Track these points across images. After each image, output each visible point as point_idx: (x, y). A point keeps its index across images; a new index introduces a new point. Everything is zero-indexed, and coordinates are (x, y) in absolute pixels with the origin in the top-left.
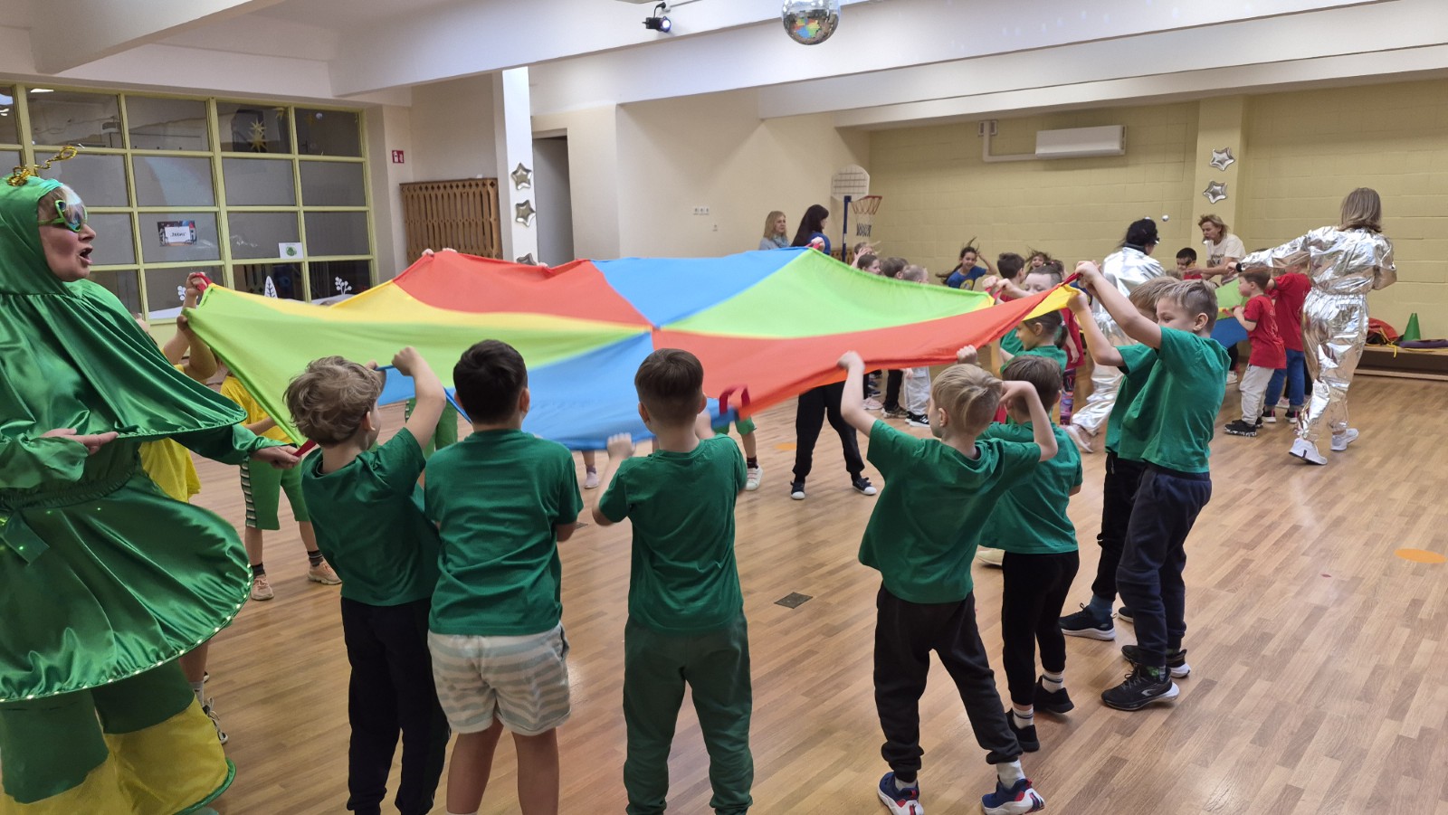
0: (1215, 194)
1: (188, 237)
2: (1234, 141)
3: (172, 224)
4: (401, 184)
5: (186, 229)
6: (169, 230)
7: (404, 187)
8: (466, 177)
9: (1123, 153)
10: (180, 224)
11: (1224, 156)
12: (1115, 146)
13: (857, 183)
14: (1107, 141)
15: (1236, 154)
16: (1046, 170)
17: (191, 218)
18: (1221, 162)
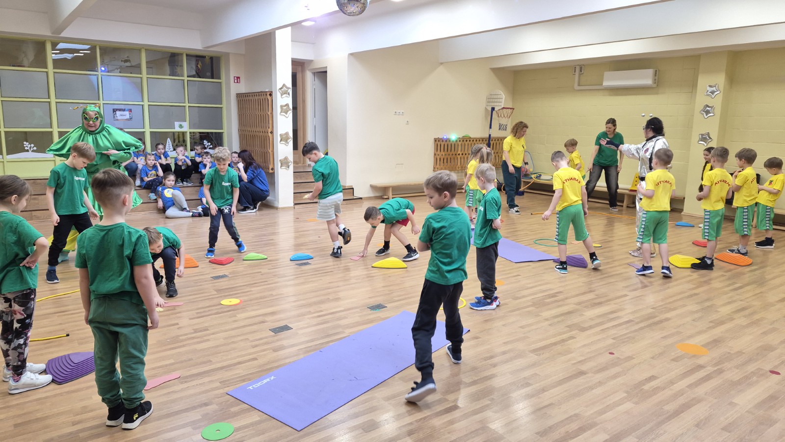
0: (708, 112)
1: (128, 117)
2: (720, 80)
3: (120, 110)
4: (237, 94)
5: (127, 113)
6: (118, 113)
7: (239, 96)
8: (260, 91)
9: (655, 86)
10: (124, 110)
11: (714, 89)
12: (649, 81)
13: (498, 100)
14: (645, 78)
15: (721, 88)
16: (610, 95)
17: (129, 107)
18: (713, 92)
